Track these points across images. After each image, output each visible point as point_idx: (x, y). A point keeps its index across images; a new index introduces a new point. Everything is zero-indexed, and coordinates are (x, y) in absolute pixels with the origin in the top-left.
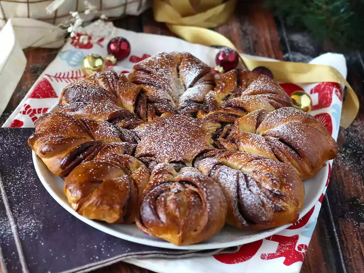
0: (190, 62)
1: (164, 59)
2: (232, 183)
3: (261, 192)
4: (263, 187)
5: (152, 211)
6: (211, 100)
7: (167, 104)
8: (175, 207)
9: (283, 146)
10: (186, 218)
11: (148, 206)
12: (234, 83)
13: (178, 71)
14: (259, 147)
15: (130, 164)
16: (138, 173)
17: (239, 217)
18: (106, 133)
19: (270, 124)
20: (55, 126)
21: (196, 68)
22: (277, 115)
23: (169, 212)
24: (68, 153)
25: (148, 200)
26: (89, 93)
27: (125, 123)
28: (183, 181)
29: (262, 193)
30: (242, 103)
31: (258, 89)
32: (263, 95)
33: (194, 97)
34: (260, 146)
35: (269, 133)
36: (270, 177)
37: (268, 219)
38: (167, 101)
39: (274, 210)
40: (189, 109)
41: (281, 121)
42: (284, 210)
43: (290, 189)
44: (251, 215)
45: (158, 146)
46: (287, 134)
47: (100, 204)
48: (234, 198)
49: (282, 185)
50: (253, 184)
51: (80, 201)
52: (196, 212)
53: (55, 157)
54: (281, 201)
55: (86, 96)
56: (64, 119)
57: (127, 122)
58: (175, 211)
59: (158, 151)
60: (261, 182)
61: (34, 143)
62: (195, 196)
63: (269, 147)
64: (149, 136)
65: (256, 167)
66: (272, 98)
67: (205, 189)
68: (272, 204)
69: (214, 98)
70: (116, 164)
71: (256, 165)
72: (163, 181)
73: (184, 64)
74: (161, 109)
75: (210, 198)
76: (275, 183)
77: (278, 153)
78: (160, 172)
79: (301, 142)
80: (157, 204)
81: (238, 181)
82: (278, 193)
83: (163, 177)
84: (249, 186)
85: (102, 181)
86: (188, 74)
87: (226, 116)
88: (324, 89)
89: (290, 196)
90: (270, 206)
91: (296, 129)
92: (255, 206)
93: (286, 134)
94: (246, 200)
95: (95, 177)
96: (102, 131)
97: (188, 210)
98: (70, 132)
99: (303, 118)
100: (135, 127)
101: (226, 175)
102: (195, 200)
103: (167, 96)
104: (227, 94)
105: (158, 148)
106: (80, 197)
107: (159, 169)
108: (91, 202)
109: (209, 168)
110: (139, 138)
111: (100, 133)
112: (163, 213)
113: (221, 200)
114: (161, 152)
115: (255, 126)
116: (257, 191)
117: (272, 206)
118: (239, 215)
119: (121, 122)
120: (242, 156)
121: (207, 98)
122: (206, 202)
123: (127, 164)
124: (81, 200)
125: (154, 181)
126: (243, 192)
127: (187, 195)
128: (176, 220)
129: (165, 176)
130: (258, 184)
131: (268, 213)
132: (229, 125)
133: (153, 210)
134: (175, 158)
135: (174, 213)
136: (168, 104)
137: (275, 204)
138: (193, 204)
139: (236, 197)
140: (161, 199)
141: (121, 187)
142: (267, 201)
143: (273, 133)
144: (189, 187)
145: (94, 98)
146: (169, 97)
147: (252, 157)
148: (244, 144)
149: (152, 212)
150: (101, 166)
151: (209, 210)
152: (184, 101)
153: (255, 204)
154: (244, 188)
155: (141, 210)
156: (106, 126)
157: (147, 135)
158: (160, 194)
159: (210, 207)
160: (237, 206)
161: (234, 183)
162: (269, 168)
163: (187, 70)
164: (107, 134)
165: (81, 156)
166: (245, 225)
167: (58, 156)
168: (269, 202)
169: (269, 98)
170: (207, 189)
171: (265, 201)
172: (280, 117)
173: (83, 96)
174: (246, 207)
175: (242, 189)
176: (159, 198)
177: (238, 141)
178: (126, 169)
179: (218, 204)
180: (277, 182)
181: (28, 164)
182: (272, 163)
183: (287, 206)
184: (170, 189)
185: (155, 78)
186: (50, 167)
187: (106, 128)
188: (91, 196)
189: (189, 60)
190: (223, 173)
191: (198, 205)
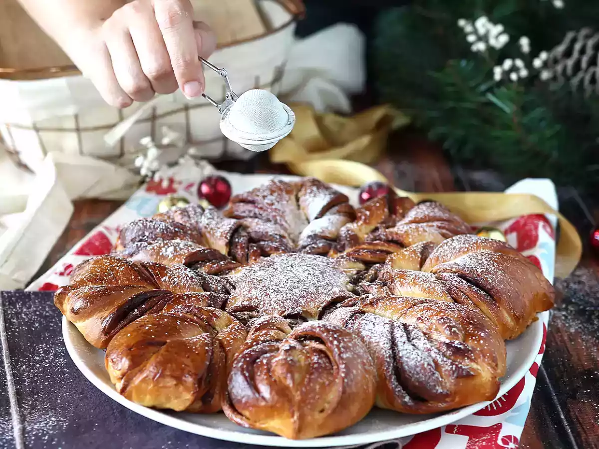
0: (315, 187)
2: (383, 335)
3: (432, 346)
4: (435, 340)
5: (247, 381)
6: (348, 234)
7: (279, 241)
8: (285, 370)
9: (464, 283)
10: (304, 389)
11: (239, 373)
12: (383, 211)
13: (298, 200)
14: (426, 287)
15: (215, 319)
16: (227, 331)
17: (397, 390)
18: (180, 279)
19: (442, 257)
20: (98, 272)
21: (325, 194)
22: (453, 244)
23: (275, 381)
24: (115, 309)
25: (240, 364)
26: (155, 229)
27: (212, 267)
28: (301, 337)
29: (433, 348)
30: (397, 234)
31: (420, 216)
32: (430, 224)
33: (321, 231)
34: (427, 285)
35: (441, 268)
36: (445, 323)
37: (447, 390)
38: (279, 238)
39: (455, 375)
40: (314, 247)
41: (459, 252)
42: (473, 375)
43: (482, 342)
44: (417, 384)
45: (262, 293)
46: (471, 267)
47: (159, 377)
48: (387, 357)
49: (467, 336)
50: (417, 335)
51: (127, 374)
52: (321, 379)
53: (95, 317)
54: (467, 361)
55: (152, 233)
56: (113, 263)
57: (214, 266)
58: (286, 378)
59: (262, 301)
60: (431, 332)
61: (64, 301)
62: (319, 355)
63: (443, 287)
64: (248, 282)
65: (421, 313)
66: (443, 228)
67: (335, 342)
68: (452, 364)
69: (352, 231)
70: (191, 320)
71: (421, 310)
72: (268, 339)
73: (306, 190)
74: (270, 248)
75: (345, 356)
76: (454, 332)
77: (457, 295)
78: (263, 326)
79: (494, 276)
80: (256, 370)
81: (392, 333)
82: (461, 346)
83: (269, 333)
84: (411, 340)
85: (165, 343)
86: (313, 202)
87: (372, 253)
88: (525, 224)
89: (481, 351)
90: (449, 369)
91: (484, 260)
92: (423, 367)
93: (468, 266)
94: (406, 359)
95: (153, 337)
96: (173, 277)
97: (308, 376)
98: (121, 281)
99: (495, 246)
100: (228, 273)
101: (372, 323)
102: (320, 361)
103: (280, 231)
104: (373, 227)
105: (261, 296)
106: (127, 368)
107: (262, 323)
108: (145, 375)
109: (344, 319)
110: (233, 286)
111: (169, 281)
112: (265, 382)
113: (365, 361)
114: (267, 302)
115: (419, 262)
116: (425, 346)
117: (452, 368)
118: (396, 387)
119: (204, 266)
120: (398, 301)
121: (343, 232)
122: (338, 363)
123: (209, 319)
124: (129, 372)
125: (252, 339)
126: (400, 348)
127: (307, 354)
128: (287, 392)
129: (272, 333)
130: (427, 336)
131: (446, 381)
132: (378, 265)
133: (248, 379)
134: (290, 310)
135: (283, 380)
136: (282, 242)
137: (457, 366)
138: (316, 366)
139: (390, 356)
140: (262, 362)
141: (196, 349)
142: (443, 360)
143: (447, 267)
144: (311, 344)
145: (164, 235)
146: (282, 232)
147: (416, 301)
148: (402, 284)
149: (246, 383)
150: (166, 320)
151: (343, 375)
152: (306, 238)
153: (423, 364)
154: (403, 341)
155: (228, 382)
156: (180, 270)
157: (245, 280)
158: (261, 355)
159: (344, 370)
160: (393, 372)
161: (385, 335)
162: (444, 313)
163: (310, 197)
164: (181, 281)
165: (136, 312)
166: (409, 404)
167: (99, 315)
168: (446, 361)
169: (439, 227)
170: (339, 342)
171: (440, 361)
172: (457, 247)
173: (147, 234)
174: (408, 372)
175: (400, 344)
176: (258, 361)
177: (392, 282)
178: (209, 327)
179: (360, 367)
180: (458, 330)
181: (57, 340)
182: (448, 306)
183: (478, 369)
184: (278, 349)
185: (261, 208)
186: (87, 334)
187: (179, 273)
188: (145, 366)
189: (314, 185)
190: (366, 322)
191: (325, 368)
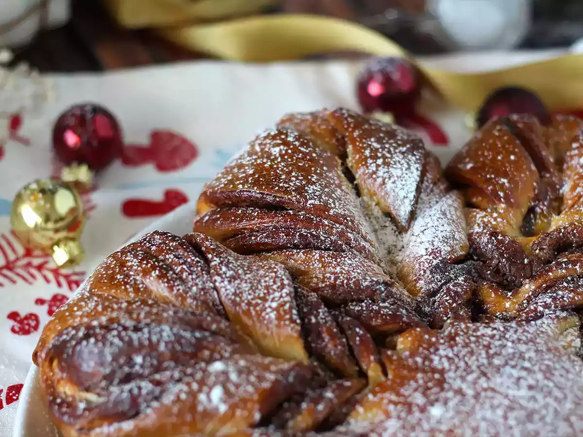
0: (373, 140)
1: (296, 150)
6: (499, 242)
7: (387, 297)
12: (529, 169)
21: (403, 153)
26: (154, 345)
33: (449, 249)
38: (385, 289)
57: (319, 407)
73: (359, 150)
74: (383, 320)
86: (390, 178)
121: (485, 239)
136: (392, 297)
152: (428, 272)
163: (378, 166)
185: (308, 220)
